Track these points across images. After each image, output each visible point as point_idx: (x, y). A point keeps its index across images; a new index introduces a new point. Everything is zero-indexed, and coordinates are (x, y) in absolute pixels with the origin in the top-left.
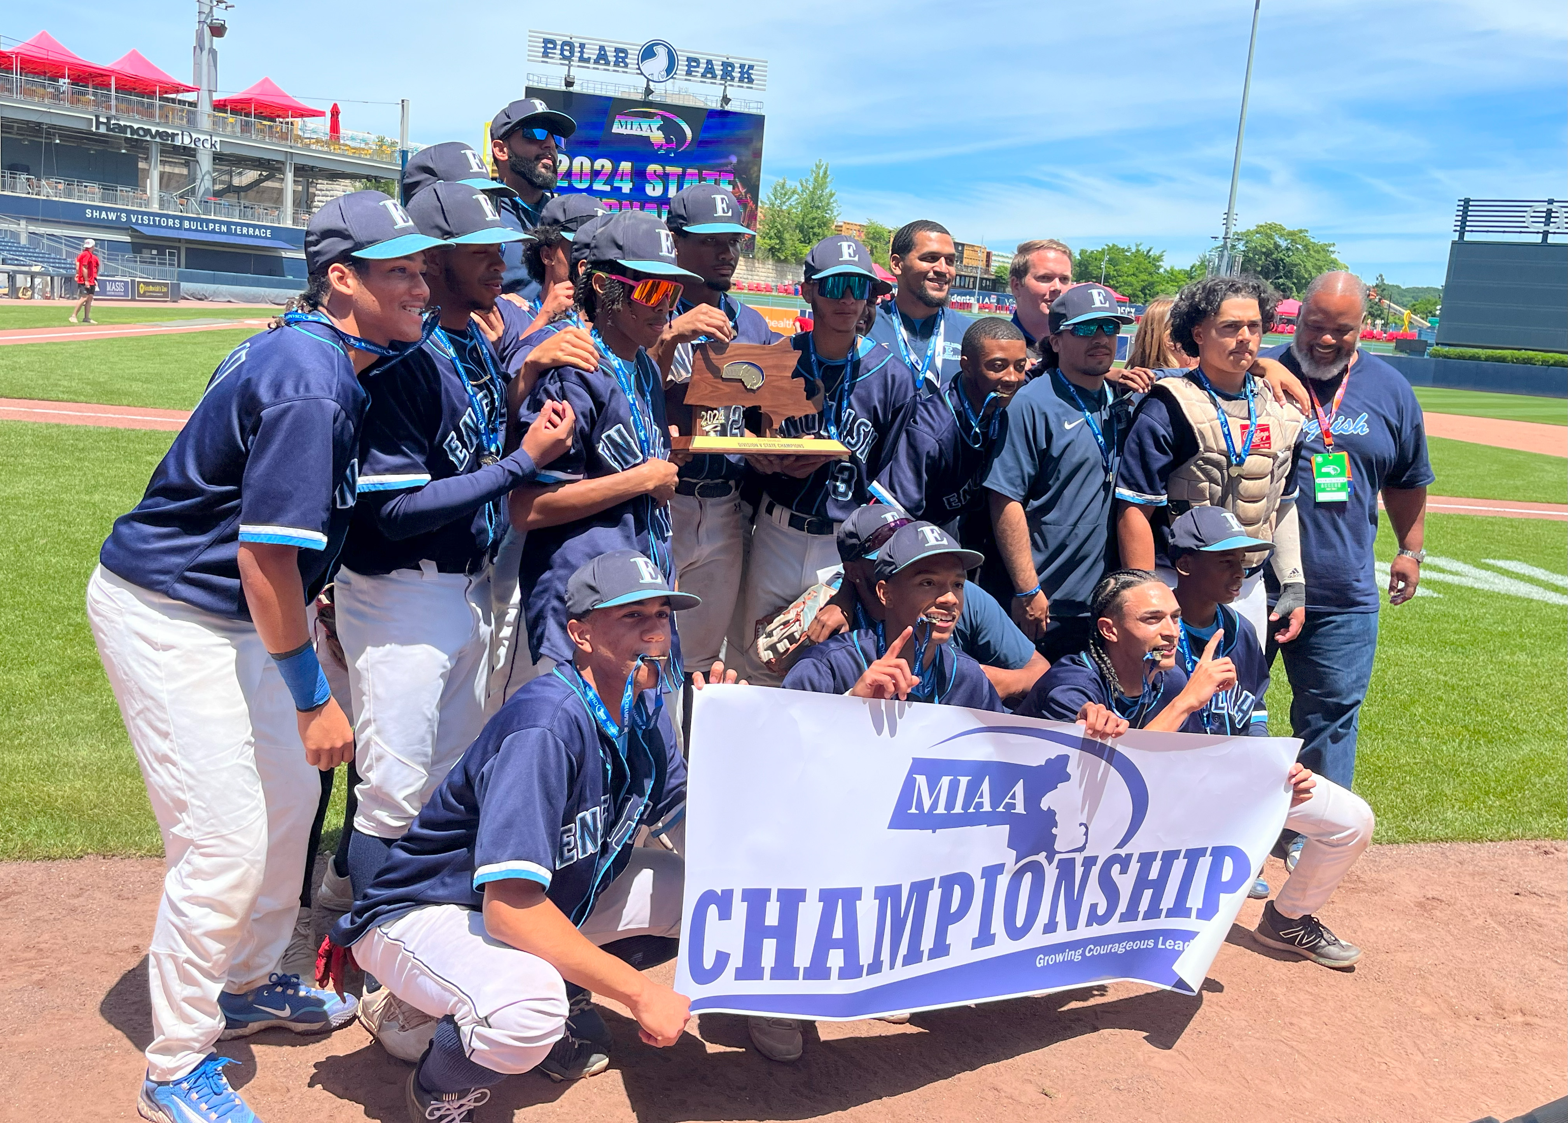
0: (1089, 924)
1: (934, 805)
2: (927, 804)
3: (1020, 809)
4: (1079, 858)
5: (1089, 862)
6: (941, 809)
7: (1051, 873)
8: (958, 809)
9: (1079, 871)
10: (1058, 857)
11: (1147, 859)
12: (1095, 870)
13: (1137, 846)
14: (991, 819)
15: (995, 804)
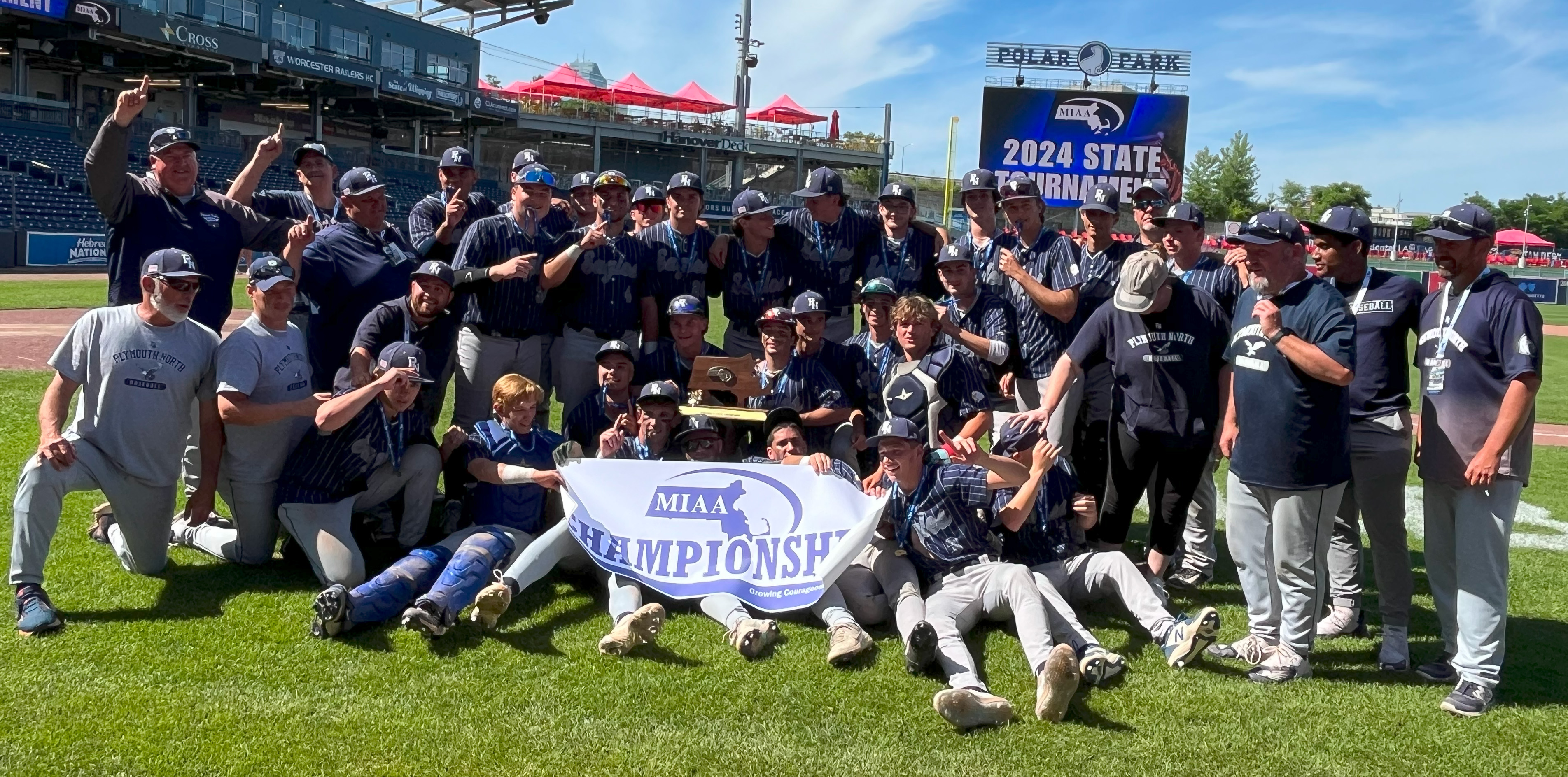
0: (784, 576)
1: (670, 507)
2: (665, 506)
3: (724, 511)
4: (768, 539)
5: (776, 541)
6: (674, 509)
7: (753, 548)
8: (684, 509)
9: (771, 547)
10: (754, 538)
11: (811, 538)
12: (781, 546)
13: (802, 531)
14: (708, 517)
15: (709, 508)
